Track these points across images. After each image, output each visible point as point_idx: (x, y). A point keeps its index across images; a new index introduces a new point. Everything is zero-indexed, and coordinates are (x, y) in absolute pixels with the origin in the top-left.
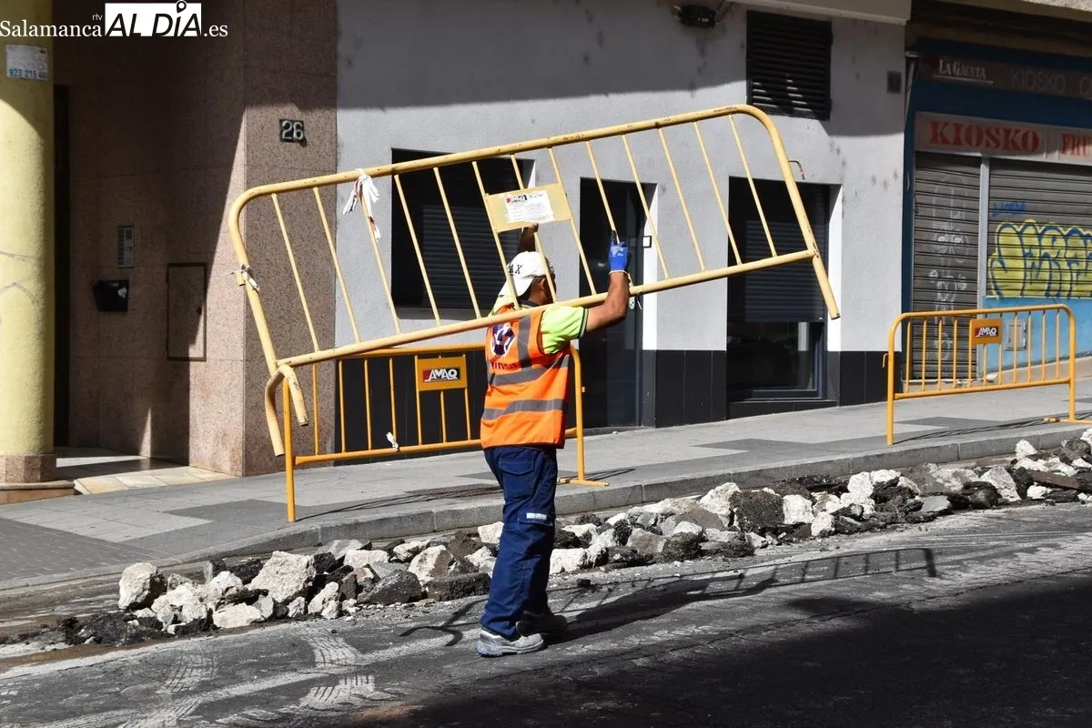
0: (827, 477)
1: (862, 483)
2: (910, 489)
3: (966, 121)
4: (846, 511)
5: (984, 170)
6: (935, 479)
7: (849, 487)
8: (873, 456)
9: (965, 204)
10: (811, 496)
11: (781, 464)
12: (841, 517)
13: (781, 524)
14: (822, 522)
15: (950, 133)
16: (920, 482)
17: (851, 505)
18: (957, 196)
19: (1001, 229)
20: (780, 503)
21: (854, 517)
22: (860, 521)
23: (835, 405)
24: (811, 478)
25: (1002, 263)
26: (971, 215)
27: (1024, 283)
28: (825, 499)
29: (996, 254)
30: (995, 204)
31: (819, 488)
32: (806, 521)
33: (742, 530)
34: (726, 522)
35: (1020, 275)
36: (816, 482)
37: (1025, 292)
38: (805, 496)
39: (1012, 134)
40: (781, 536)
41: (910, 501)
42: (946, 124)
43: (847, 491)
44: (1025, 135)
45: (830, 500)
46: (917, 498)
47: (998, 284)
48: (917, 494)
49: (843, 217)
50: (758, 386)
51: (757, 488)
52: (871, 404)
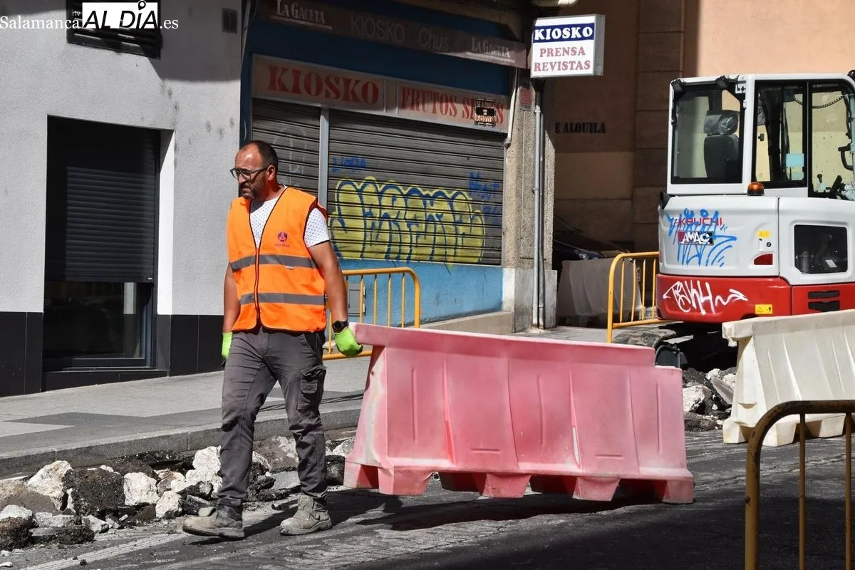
0: (170, 453)
1: (209, 458)
2: (260, 465)
3: (304, 67)
4: (194, 490)
5: (324, 123)
6: (286, 453)
7: (194, 464)
8: (213, 430)
9: (304, 157)
10: (154, 474)
11: (113, 440)
12: (189, 496)
13: (123, 504)
14: (168, 503)
15: (288, 80)
16: (270, 456)
17: (199, 483)
18: (296, 149)
19: (341, 185)
20: (120, 483)
21: (203, 496)
22: (209, 500)
23: (165, 375)
24: (152, 454)
25: (342, 223)
26: (310, 170)
27: (364, 244)
28: (169, 478)
29: (337, 213)
30: (334, 159)
31: (162, 465)
32: (150, 501)
33: (78, 513)
34: (58, 505)
35: (360, 235)
36: (159, 459)
37: (365, 254)
38: (148, 473)
39: (352, 83)
40: (123, 518)
41: (261, 478)
42: (285, 70)
43: (193, 468)
44: (365, 87)
45: (175, 478)
46: (268, 474)
47: (338, 245)
48: (268, 470)
49: (175, 166)
50: (79, 354)
51: (93, 466)
52: (204, 374)
